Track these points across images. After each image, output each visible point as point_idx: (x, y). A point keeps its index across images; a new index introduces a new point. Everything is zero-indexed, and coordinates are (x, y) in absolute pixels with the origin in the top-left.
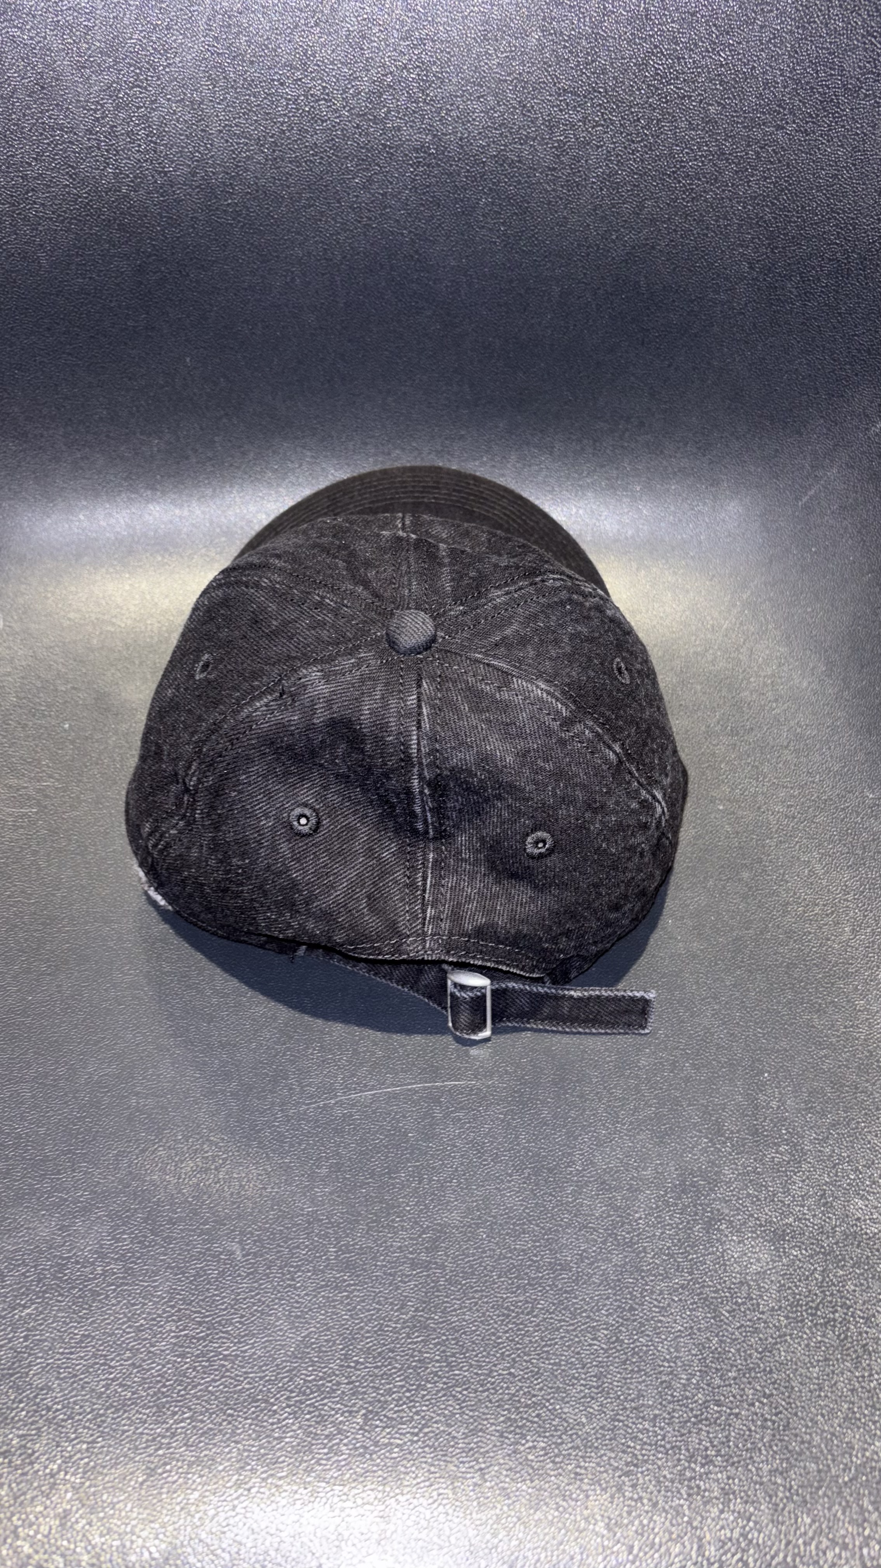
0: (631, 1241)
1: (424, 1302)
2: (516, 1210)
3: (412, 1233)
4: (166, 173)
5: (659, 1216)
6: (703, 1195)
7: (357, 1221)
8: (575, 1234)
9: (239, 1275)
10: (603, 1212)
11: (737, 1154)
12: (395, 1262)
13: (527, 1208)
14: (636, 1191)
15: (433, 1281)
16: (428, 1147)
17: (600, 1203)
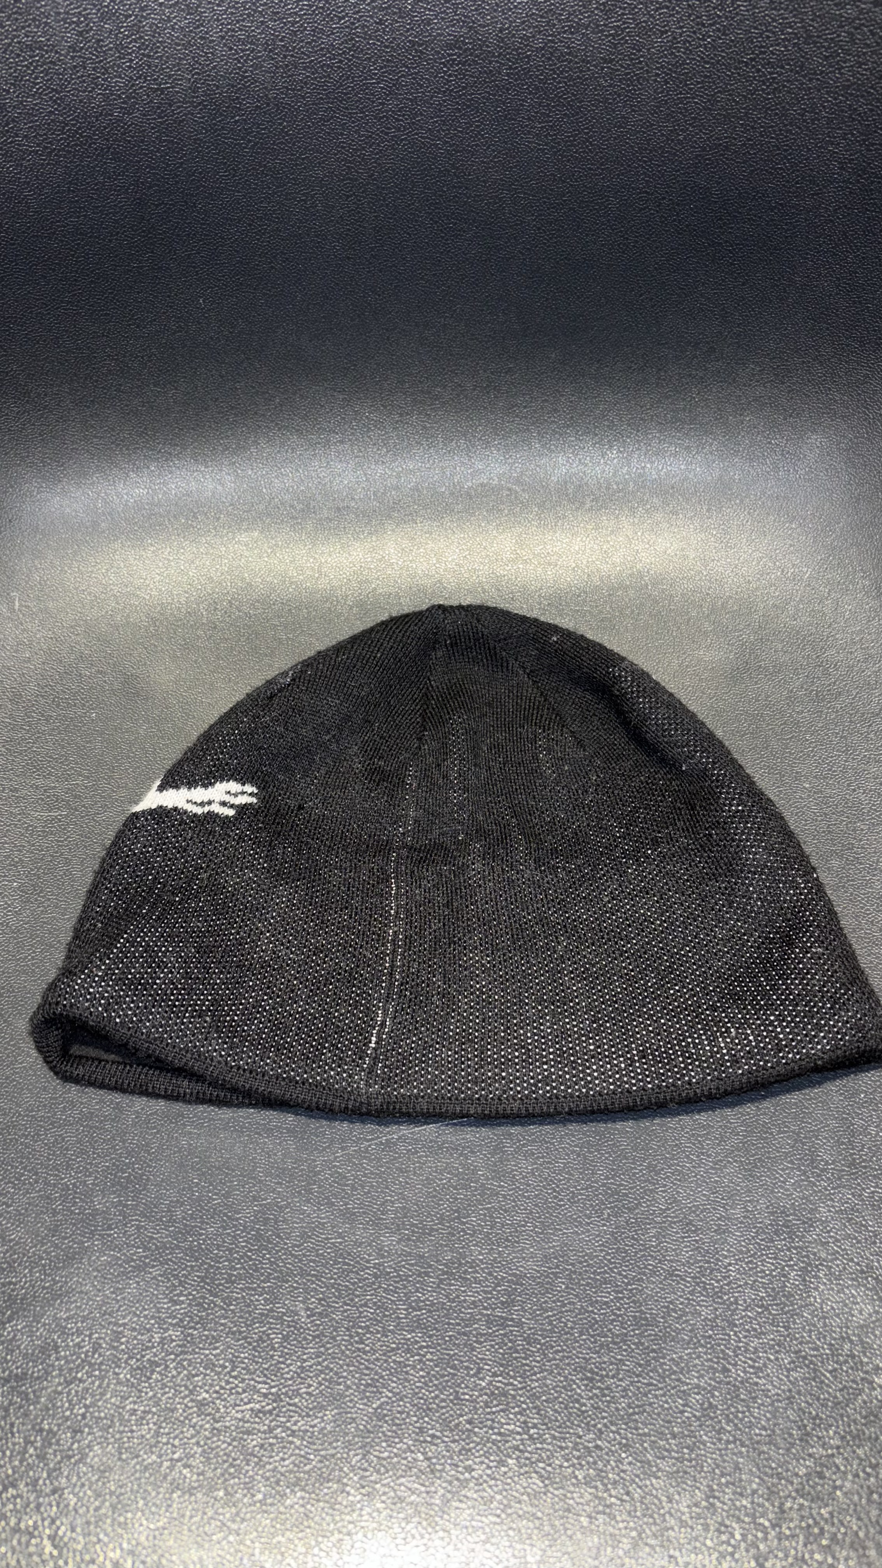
0: (721, 1292)
1: (502, 1365)
2: (597, 1256)
3: (487, 1286)
4: (162, 91)
5: (751, 1262)
6: (797, 1236)
7: (427, 1274)
8: (661, 1283)
9: (305, 1339)
10: (690, 1257)
11: (833, 1188)
12: (469, 1320)
13: (609, 1254)
15: (510, 1341)
16: (500, 1186)
17: (686, 1247)
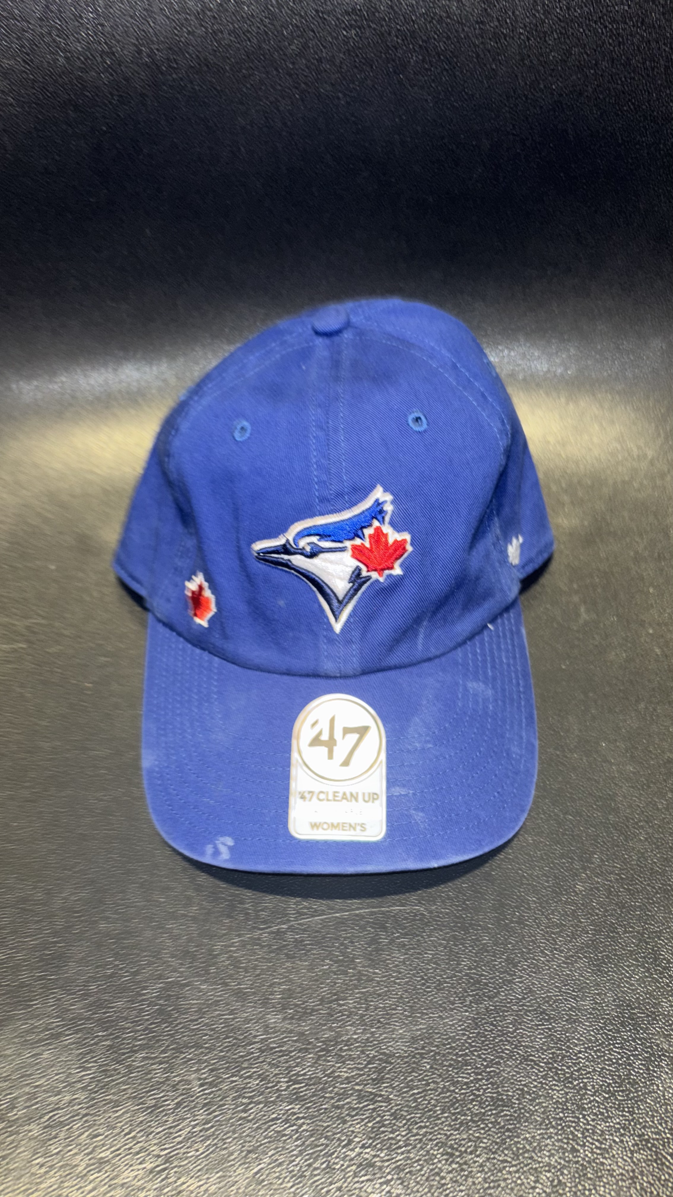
14: (575, 1022)
